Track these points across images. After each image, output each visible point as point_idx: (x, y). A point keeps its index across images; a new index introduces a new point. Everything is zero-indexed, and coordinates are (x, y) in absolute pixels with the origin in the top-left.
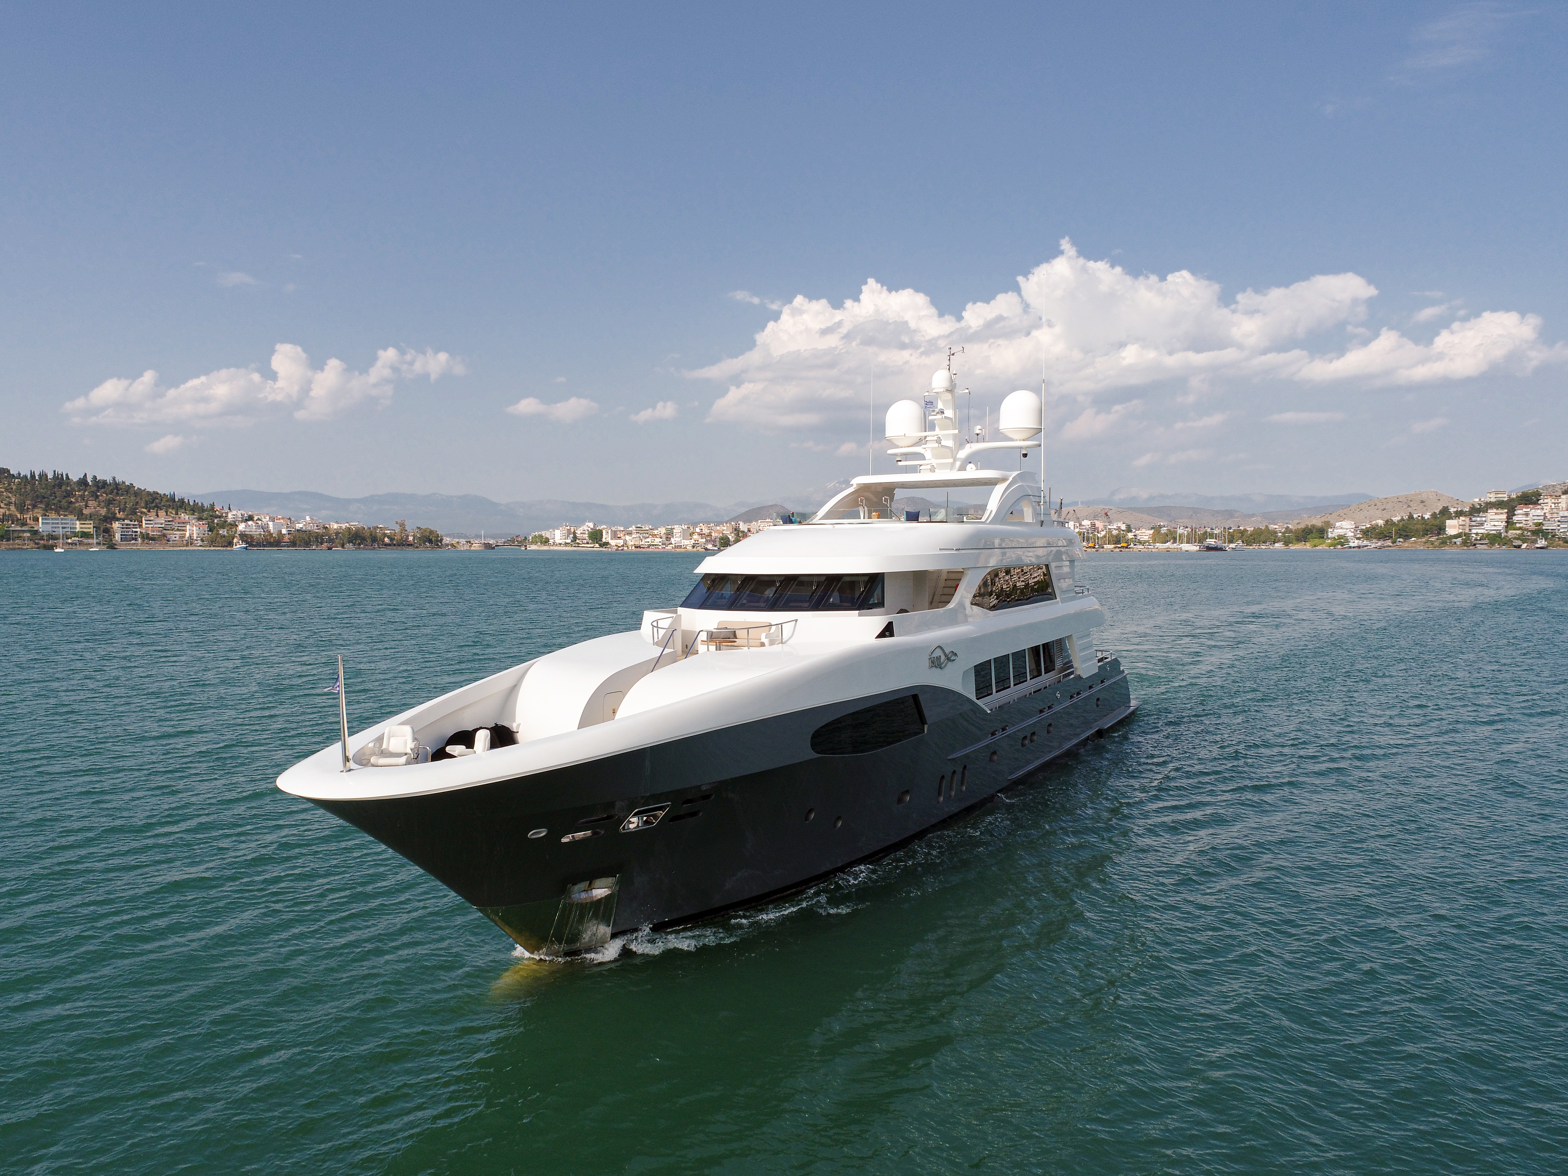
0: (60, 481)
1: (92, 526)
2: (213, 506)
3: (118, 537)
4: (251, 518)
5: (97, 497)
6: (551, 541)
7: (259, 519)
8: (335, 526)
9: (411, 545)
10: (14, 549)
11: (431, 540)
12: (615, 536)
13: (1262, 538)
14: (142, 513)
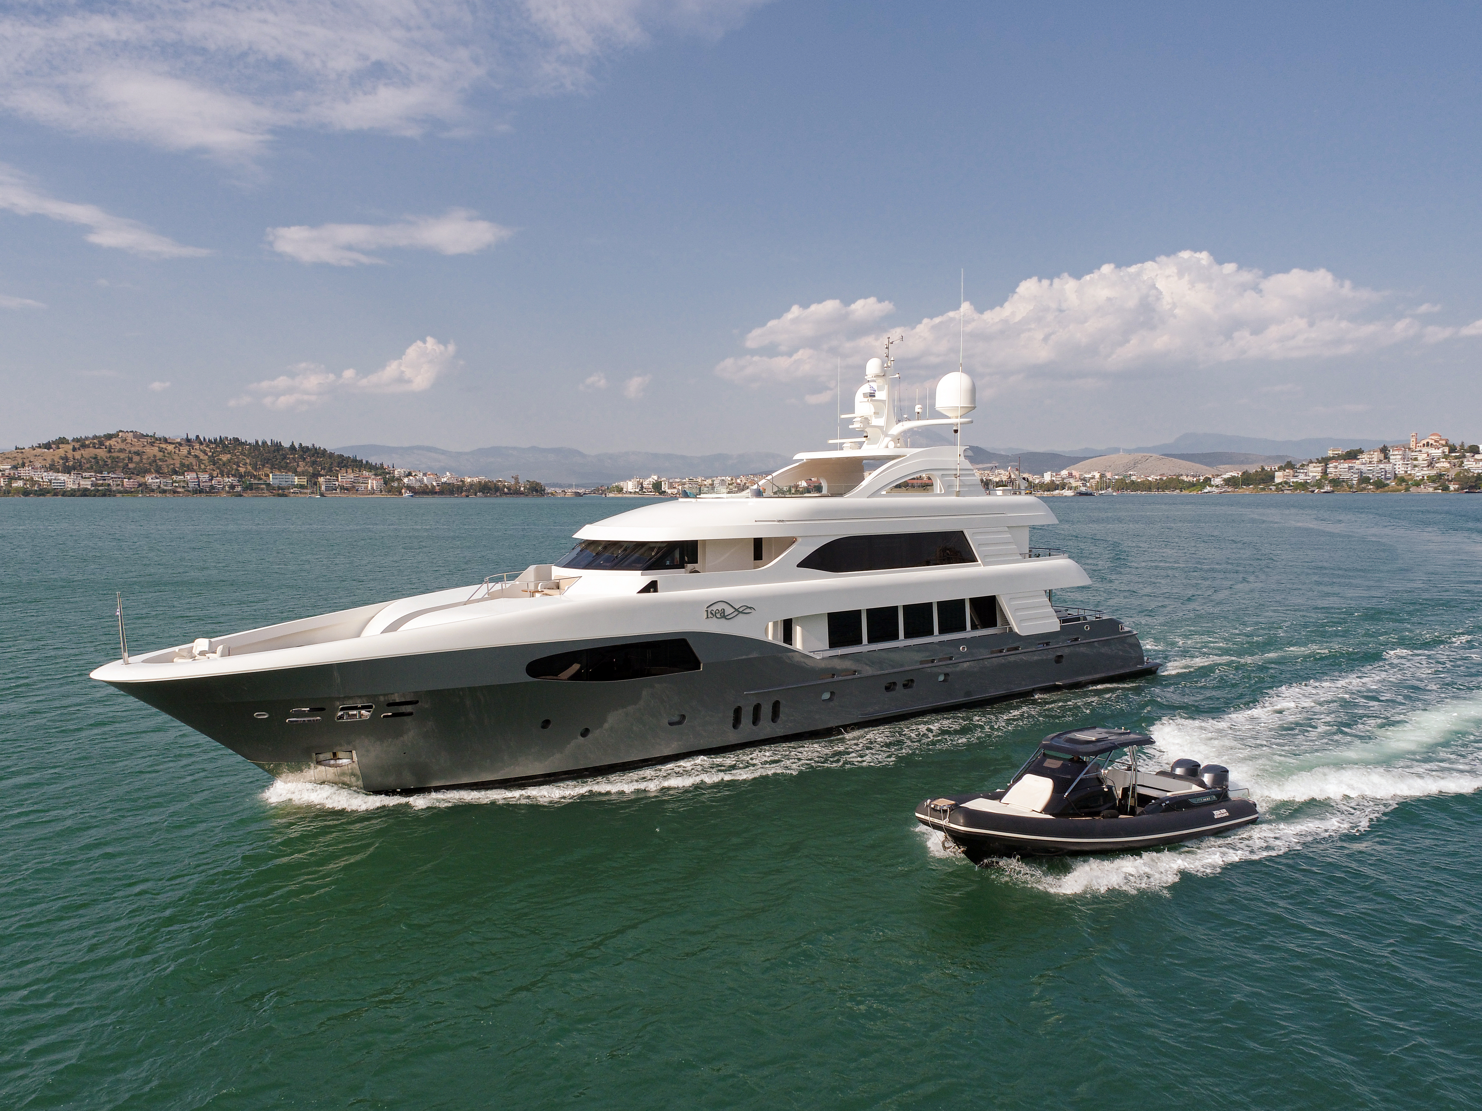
0: (278, 447)
1: (306, 480)
2: (382, 464)
3: (323, 488)
4: (410, 474)
5: (304, 459)
6: (625, 490)
7: (415, 475)
8: (469, 480)
9: (523, 494)
10: (258, 496)
11: (536, 489)
12: (671, 486)
13: (1172, 485)
14: (336, 470)
